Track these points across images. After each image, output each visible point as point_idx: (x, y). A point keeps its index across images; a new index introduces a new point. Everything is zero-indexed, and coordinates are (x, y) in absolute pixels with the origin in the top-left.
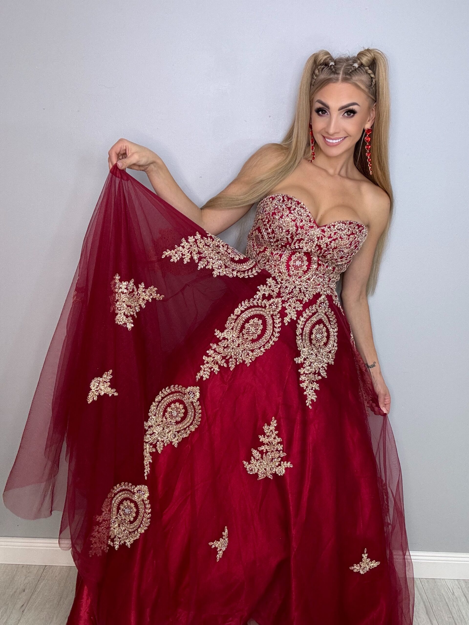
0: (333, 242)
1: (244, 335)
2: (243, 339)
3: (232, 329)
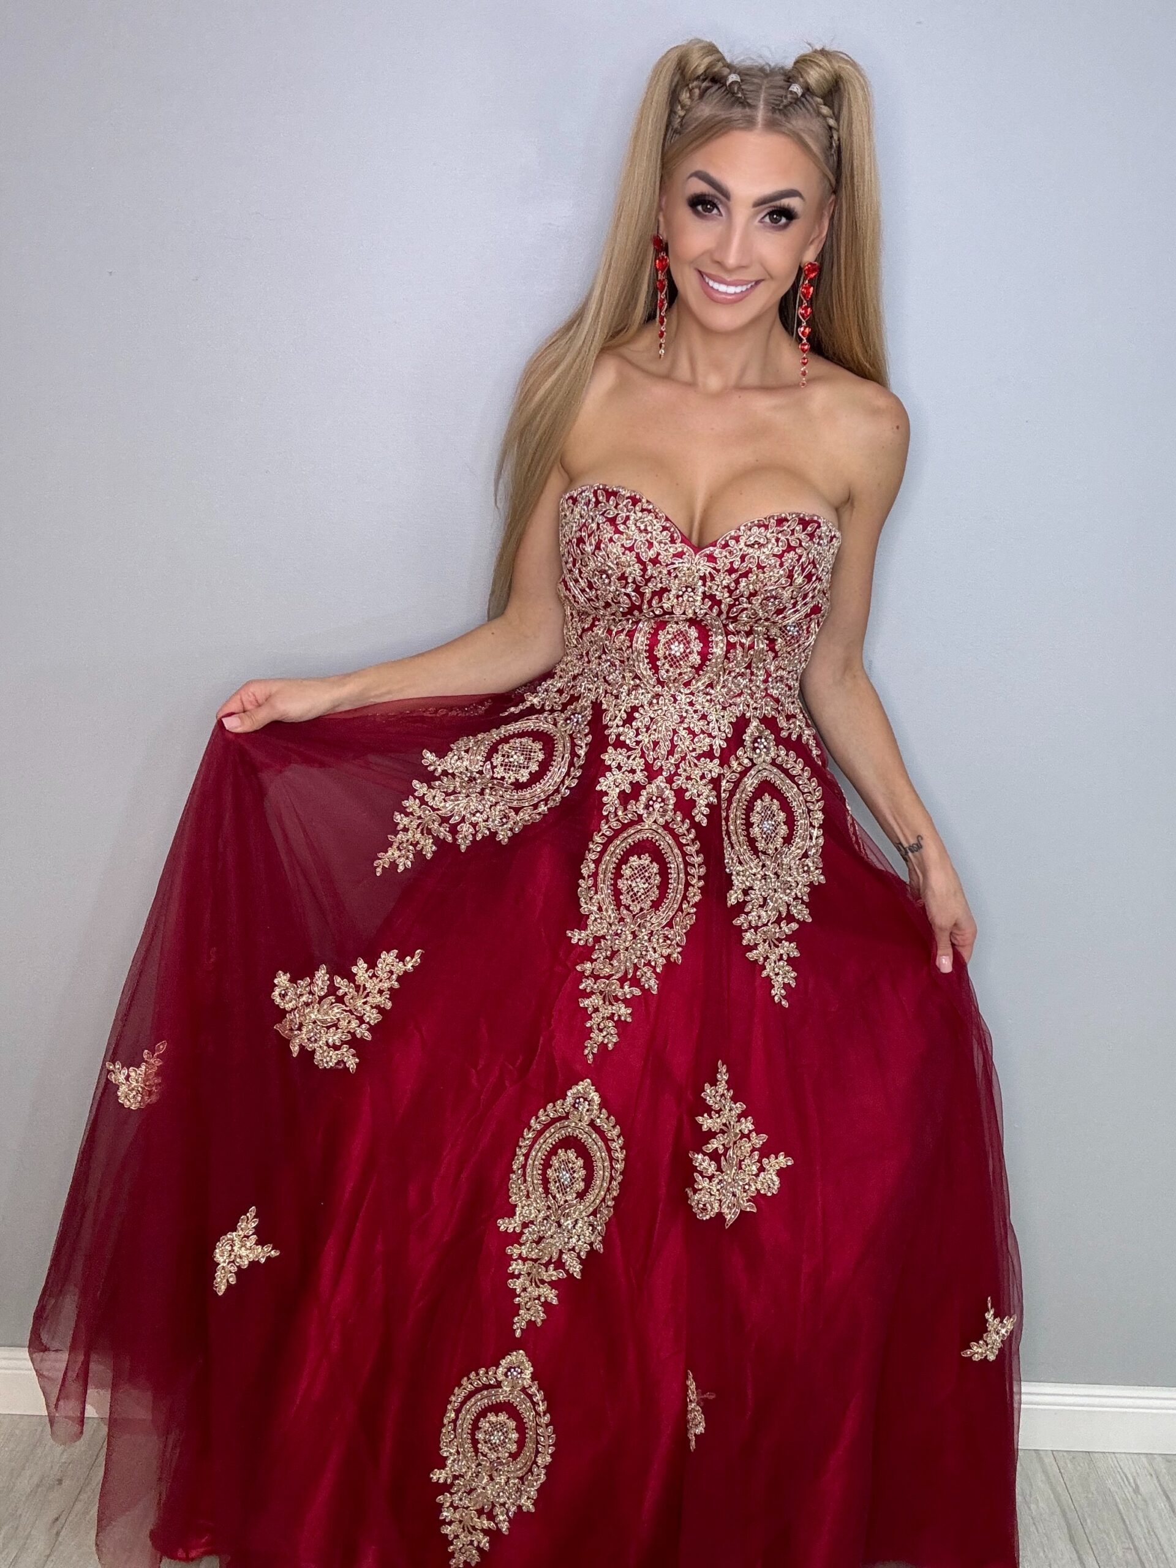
0: (743, 581)
1: (631, 908)
2: (634, 916)
3: (600, 909)
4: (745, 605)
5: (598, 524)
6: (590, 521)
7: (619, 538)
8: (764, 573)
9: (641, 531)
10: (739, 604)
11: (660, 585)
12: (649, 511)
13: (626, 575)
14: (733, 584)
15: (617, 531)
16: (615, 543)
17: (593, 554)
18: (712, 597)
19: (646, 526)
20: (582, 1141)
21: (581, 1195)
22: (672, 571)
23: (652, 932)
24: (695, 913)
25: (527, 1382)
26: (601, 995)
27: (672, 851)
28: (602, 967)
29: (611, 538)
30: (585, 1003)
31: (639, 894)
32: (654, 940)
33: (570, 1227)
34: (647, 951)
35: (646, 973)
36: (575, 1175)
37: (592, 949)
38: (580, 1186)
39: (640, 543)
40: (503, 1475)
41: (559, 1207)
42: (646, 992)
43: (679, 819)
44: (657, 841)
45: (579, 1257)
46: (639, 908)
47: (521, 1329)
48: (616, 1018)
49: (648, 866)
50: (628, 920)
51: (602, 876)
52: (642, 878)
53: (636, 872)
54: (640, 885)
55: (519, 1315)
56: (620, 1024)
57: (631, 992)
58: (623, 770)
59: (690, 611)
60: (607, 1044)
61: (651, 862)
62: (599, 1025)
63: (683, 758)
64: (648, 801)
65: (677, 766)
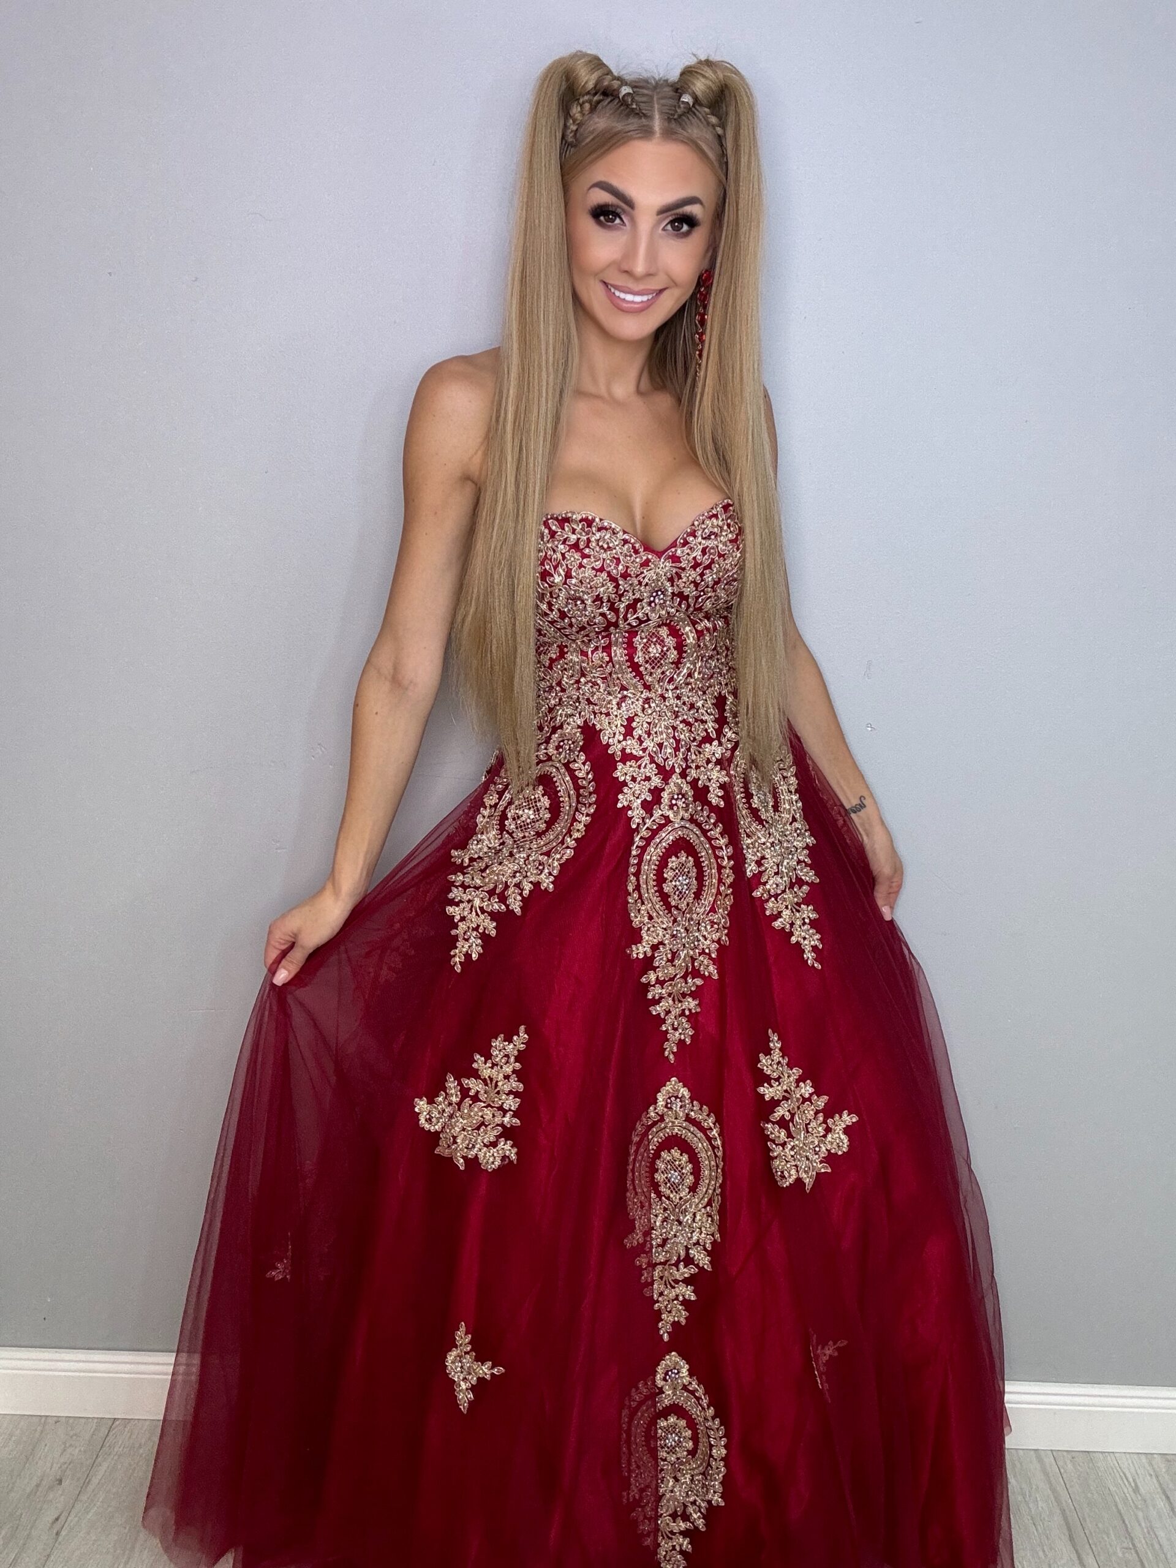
0: (707, 571)
1: (680, 907)
2: (684, 913)
3: (651, 918)
7: (587, 562)
13: (601, 596)
14: (698, 578)
15: (583, 556)
16: (585, 567)
17: (565, 583)
18: (680, 594)
20: (683, 1137)
21: (693, 1189)
22: (642, 580)
24: (732, 893)
25: (686, 1380)
26: (670, 997)
27: (700, 841)
29: (580, 564)
30: (657, 1010)
31: (683, 891)
32: (702, 929)
33: (689, 1222)
35: (703, 962)
36: (684, 1171)
38: (690, 1180)
40: (687, 1473)
41: (675, 1206)
42: (708, 979)
43: (699, 808)
44: (687, 836)
45: (705, 1249)
46: (685, 904)
47: (667, 1332)
48: (687, 1013)
49: (685, 862)
51: (645, 886)
52: (682, 876)
53: (677, 871)
54: (683, 883)
55: (662, 1320)
56: (692, 1018)
57: (695, 984)
58: (639, 779)
60: (684, 1040)
61: (687, 857)
62: (673, 1025)
63: (689, 750)
64: (671, 801)
65: (686, 759)
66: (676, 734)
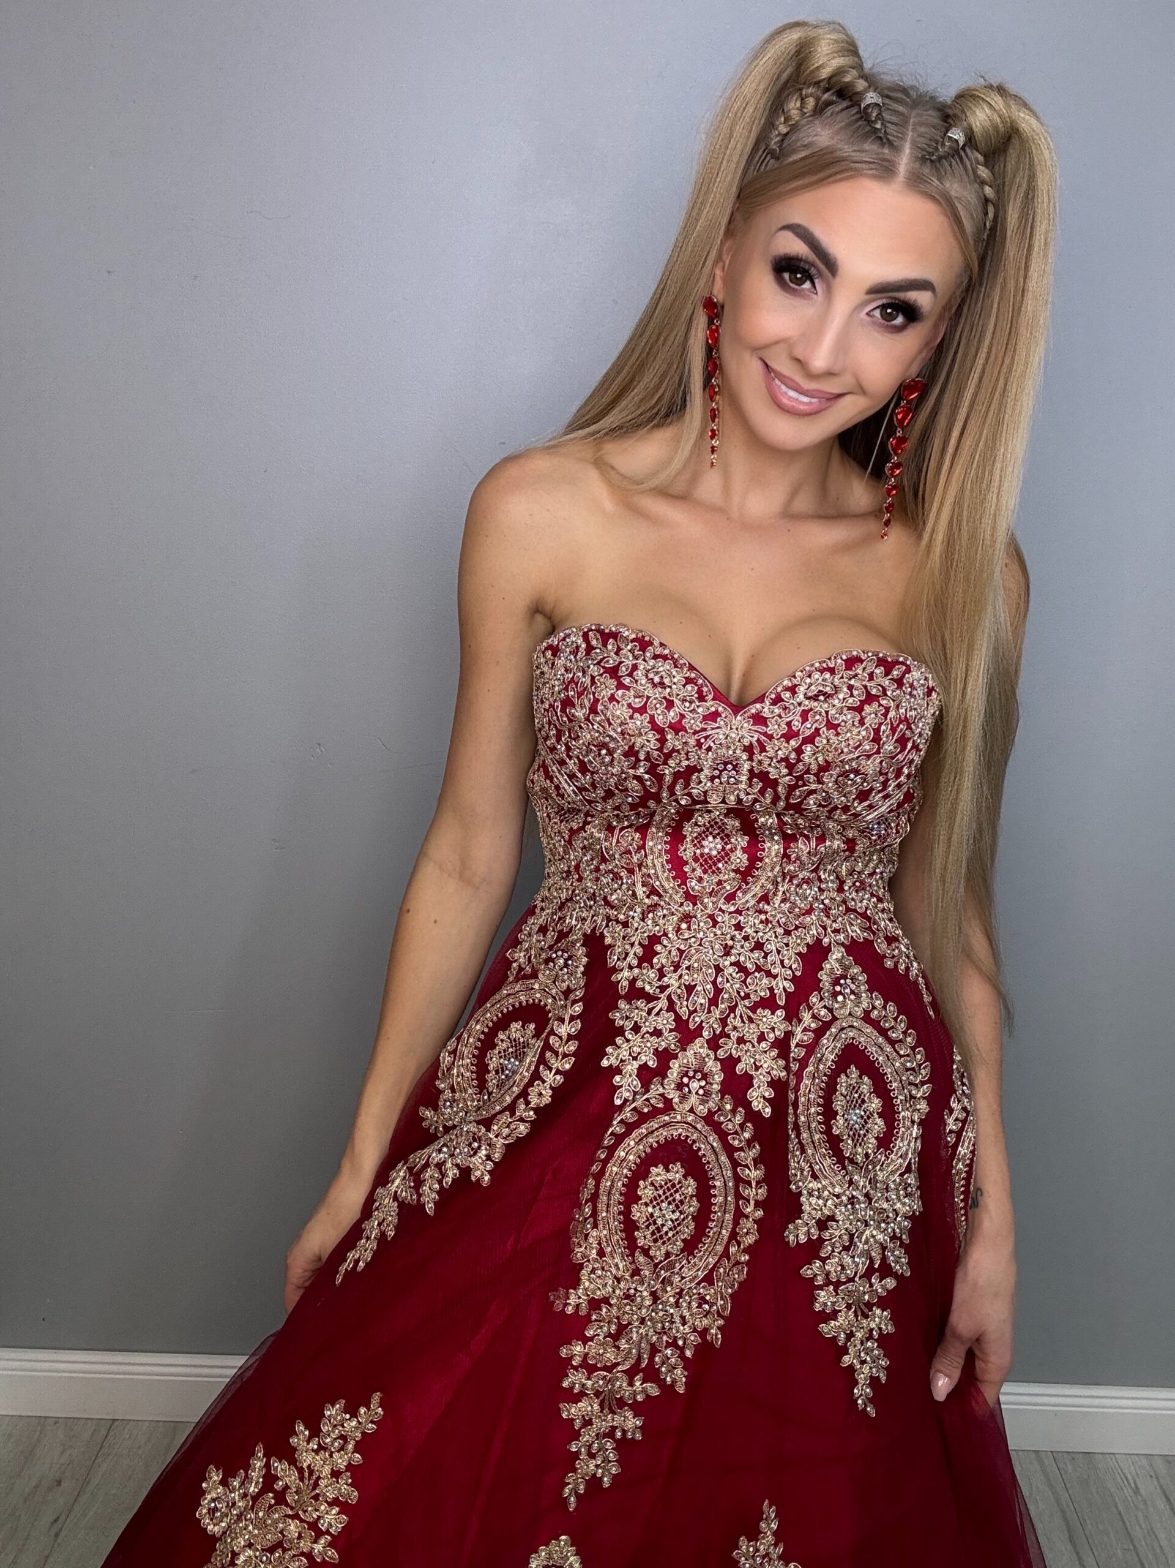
0: (808, 749)
1: (652, 1253)
2: (656, 1266)
3: (601, 1253)
4: (813, 786)
5: (593, 678)
6: (580, 674)
7: (623, 695)
8: (838, 734)
9: (654, 685)
10: (804, 785)
11: (685, 763)
12: (665, 658)
13: (636, 749)
14: (793, 755)
15: (620, 686)
16: (618, 702)
17: (587, 719)
18: (763, 776)
19: (662, 677)
22: (703, 740)
23: (682, 1290)
24: (748, 1263)
26: (598, 1398)
27: (717, 1159)
28: (601, 1351)
29: (613, 695)
30: (573, 1411)
31: (665, 1229)
32: (684, 1304)
34: (672, 1322)
35: (669, 1359)
37: (587, 1320)
39: (654, 702)
42: (668, 1390)
43: (728, 1107)
44: (694, 1142)
46: (663, 1252)
48: (619, 1434)
49: (680, 1182)
50: (647, 1273)
52: (669, 1203)
53: (661, 1192)
54: (667, 1215)
56: (624, 1446)
57: (644, 1390)
58: (644, 1030)
59: (732, 798)
60: (601, 1479)
61: (685, 1176)
62: (590, 1446)
63: (732, 1009)
64: (682, 1078)
65: (724, 1022)
66: (719, 979)
